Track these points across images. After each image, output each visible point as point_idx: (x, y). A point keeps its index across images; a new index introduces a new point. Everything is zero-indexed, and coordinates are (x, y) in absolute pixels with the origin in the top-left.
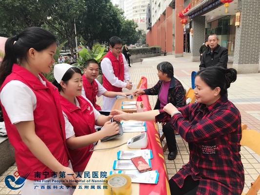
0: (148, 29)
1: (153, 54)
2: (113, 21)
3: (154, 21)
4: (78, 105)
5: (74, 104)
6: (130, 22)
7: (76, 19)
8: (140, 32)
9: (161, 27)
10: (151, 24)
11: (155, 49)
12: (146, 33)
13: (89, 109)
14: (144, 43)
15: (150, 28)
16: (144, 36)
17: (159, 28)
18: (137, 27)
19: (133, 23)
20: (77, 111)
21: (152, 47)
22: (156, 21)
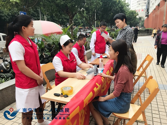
0: (146, 16)
1: (146, 34)
2: (120, 11)
3: (151, 11)
4: (69, 58)
5: (67, 57)
6: (133, 12)
7: (96, 11)
8: (140, 18)
9: (155, 15)
10: (149, 12)
11: (148, 30)
12: (145, 19)
13: (74, 60)
14: (143, 26)
15: (147, 16)
16: (143, 21)
17: (154, 15)
18: (138, 15)
19: (135, 13)
20: (67, 60)
21: (146, 29)
22: (152, 11)
